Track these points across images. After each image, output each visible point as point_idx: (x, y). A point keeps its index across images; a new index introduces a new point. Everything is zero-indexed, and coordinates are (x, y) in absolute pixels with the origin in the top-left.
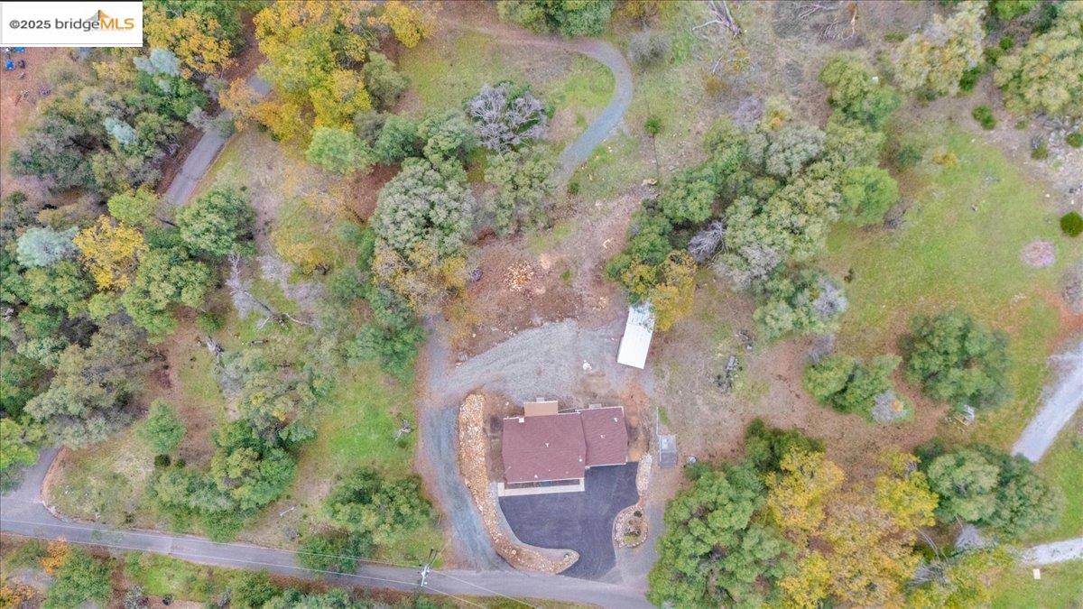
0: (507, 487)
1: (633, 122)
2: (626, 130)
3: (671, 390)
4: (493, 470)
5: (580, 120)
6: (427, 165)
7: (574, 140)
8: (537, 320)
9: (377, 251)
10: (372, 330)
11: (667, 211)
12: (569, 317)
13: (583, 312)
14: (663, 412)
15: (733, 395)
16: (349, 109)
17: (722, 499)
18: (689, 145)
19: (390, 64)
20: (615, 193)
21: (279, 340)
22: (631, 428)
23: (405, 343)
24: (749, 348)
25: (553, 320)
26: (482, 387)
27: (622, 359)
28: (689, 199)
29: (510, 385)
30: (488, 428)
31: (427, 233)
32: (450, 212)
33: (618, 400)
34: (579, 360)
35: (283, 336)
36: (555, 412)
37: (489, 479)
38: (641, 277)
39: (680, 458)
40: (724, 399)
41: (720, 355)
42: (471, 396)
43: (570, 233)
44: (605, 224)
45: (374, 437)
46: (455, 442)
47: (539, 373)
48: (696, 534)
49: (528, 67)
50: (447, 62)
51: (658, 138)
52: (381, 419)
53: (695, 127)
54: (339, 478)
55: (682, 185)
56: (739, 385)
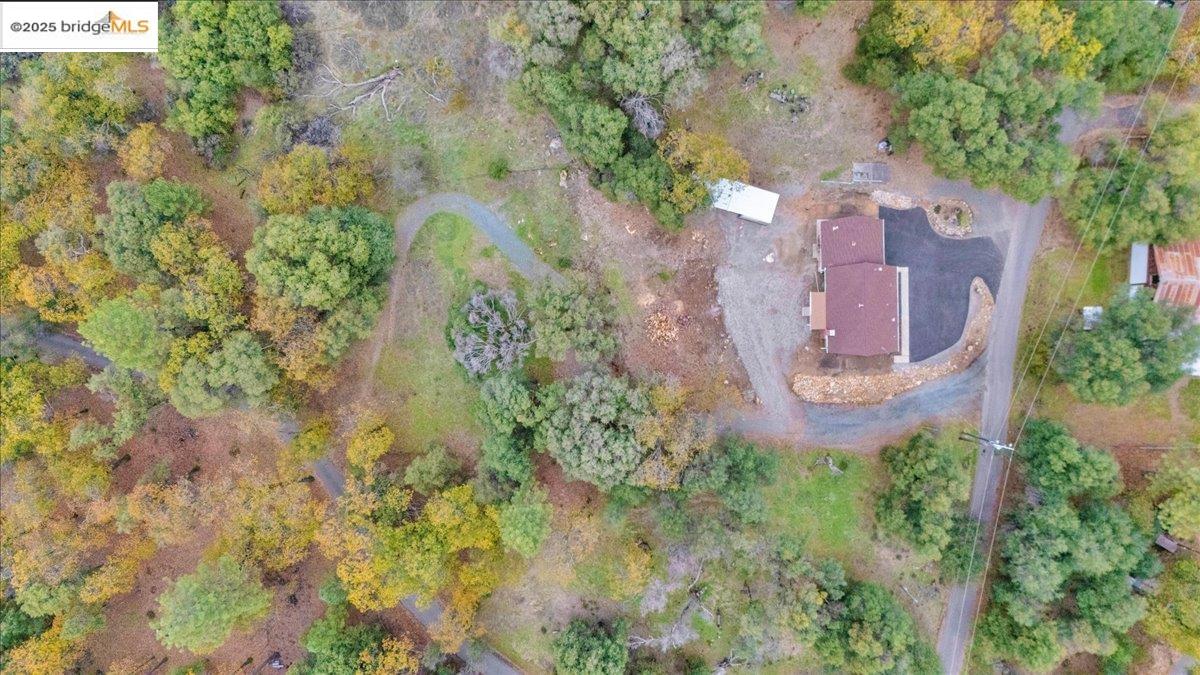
0: (899, 354)
1: (492, 194)
2: (500, 203)
3: (804, 166)
4: (879, 368)
5: (486, 253)
6: (546, 424)
7: (509, 261)
8: (714, 310)
9: (641, 484)
10: (732, 493)
11: (611, 159)
12: (712, 276)
13: (708, 260)
14: (827, 176)
15: (813, 97)
16: (474, 509)
17: (948, 113)
18: (523, 132)
19: (417, 462)
20: (574, 218)
21: (718, 597)
22: (841, 212)
23: (746, 457)
24: (762, 76)
25: (716, 294)
26: (785, 375)
27: (767, 218)
28: (603, 132)
29: (786, 344)
30: (833, 371)
31: (625, 427)
32: (602, 401)
33: (810, 226)
34: (763, 266)
35: (713, 592)
36: (822, 296)
37: (888, 372)
38: (687, 191)
39: (879, 159)
40: (817, 108)
41: (767, 109)
42: (796, 388)
43: (617, 270)
44: (608, 230)
45: (833, 498)
46: (846, 408)
47: (775, 311)
48: (985, 144)
49: (421, 308)
50: (411, 399)
51: (513, 167)
52: (812, 488)
53: (503, 125)
54: (875, 537)
55: (585, 140)
56: (803, 90)
